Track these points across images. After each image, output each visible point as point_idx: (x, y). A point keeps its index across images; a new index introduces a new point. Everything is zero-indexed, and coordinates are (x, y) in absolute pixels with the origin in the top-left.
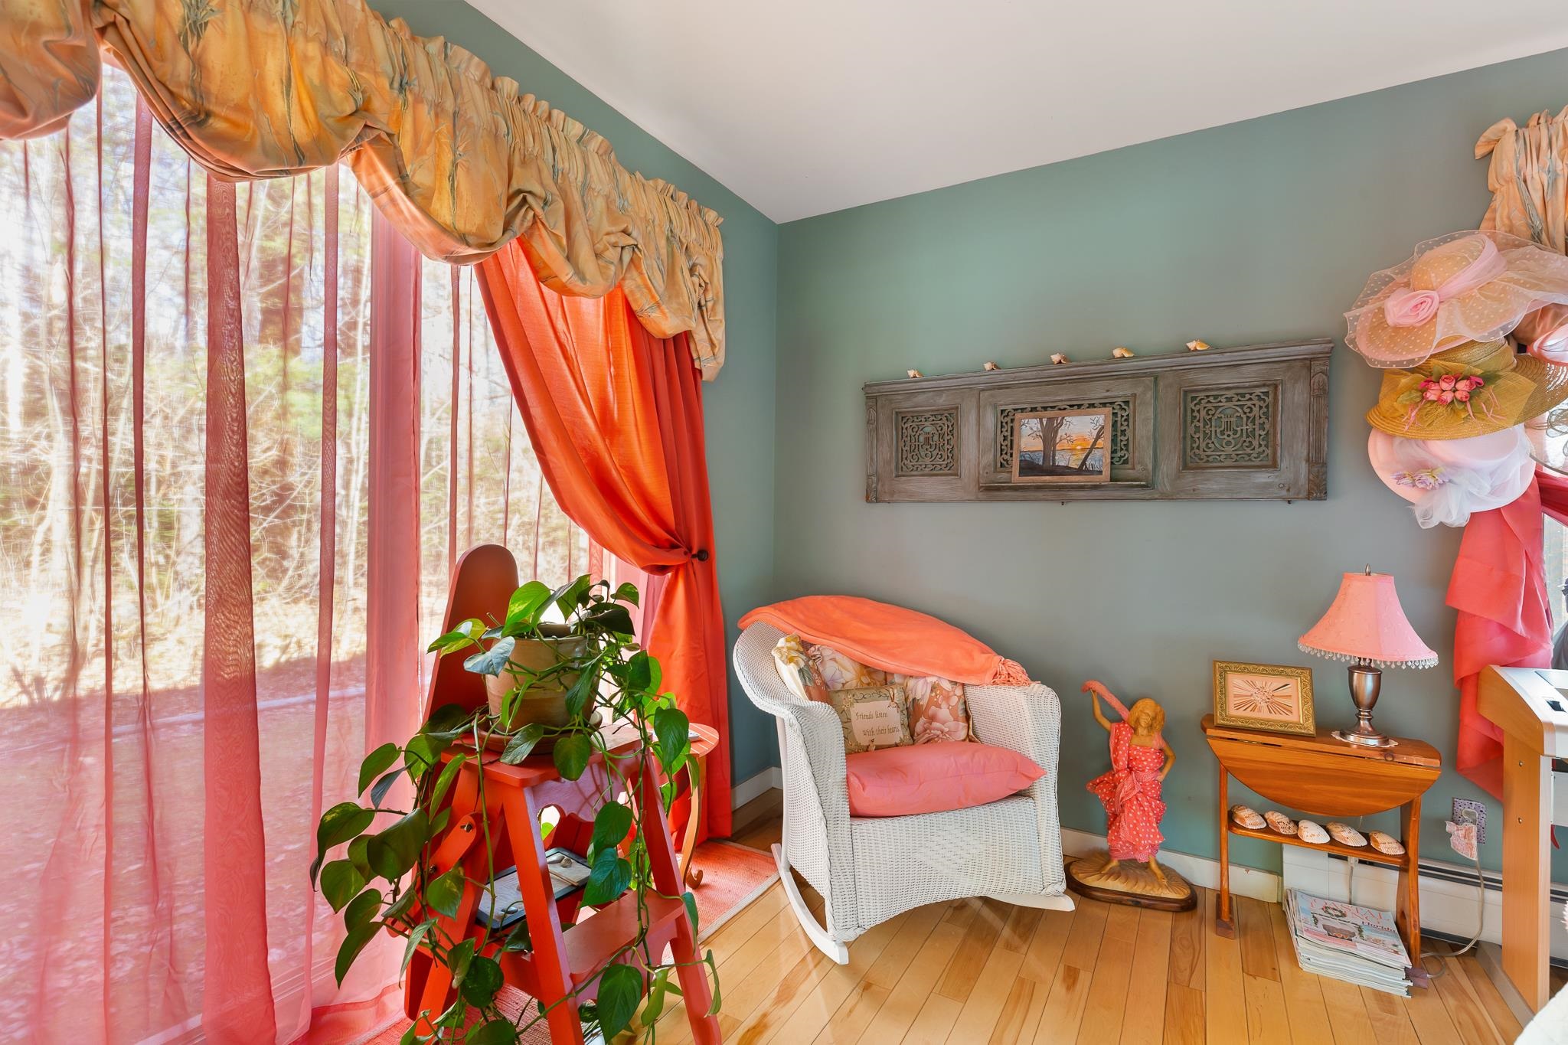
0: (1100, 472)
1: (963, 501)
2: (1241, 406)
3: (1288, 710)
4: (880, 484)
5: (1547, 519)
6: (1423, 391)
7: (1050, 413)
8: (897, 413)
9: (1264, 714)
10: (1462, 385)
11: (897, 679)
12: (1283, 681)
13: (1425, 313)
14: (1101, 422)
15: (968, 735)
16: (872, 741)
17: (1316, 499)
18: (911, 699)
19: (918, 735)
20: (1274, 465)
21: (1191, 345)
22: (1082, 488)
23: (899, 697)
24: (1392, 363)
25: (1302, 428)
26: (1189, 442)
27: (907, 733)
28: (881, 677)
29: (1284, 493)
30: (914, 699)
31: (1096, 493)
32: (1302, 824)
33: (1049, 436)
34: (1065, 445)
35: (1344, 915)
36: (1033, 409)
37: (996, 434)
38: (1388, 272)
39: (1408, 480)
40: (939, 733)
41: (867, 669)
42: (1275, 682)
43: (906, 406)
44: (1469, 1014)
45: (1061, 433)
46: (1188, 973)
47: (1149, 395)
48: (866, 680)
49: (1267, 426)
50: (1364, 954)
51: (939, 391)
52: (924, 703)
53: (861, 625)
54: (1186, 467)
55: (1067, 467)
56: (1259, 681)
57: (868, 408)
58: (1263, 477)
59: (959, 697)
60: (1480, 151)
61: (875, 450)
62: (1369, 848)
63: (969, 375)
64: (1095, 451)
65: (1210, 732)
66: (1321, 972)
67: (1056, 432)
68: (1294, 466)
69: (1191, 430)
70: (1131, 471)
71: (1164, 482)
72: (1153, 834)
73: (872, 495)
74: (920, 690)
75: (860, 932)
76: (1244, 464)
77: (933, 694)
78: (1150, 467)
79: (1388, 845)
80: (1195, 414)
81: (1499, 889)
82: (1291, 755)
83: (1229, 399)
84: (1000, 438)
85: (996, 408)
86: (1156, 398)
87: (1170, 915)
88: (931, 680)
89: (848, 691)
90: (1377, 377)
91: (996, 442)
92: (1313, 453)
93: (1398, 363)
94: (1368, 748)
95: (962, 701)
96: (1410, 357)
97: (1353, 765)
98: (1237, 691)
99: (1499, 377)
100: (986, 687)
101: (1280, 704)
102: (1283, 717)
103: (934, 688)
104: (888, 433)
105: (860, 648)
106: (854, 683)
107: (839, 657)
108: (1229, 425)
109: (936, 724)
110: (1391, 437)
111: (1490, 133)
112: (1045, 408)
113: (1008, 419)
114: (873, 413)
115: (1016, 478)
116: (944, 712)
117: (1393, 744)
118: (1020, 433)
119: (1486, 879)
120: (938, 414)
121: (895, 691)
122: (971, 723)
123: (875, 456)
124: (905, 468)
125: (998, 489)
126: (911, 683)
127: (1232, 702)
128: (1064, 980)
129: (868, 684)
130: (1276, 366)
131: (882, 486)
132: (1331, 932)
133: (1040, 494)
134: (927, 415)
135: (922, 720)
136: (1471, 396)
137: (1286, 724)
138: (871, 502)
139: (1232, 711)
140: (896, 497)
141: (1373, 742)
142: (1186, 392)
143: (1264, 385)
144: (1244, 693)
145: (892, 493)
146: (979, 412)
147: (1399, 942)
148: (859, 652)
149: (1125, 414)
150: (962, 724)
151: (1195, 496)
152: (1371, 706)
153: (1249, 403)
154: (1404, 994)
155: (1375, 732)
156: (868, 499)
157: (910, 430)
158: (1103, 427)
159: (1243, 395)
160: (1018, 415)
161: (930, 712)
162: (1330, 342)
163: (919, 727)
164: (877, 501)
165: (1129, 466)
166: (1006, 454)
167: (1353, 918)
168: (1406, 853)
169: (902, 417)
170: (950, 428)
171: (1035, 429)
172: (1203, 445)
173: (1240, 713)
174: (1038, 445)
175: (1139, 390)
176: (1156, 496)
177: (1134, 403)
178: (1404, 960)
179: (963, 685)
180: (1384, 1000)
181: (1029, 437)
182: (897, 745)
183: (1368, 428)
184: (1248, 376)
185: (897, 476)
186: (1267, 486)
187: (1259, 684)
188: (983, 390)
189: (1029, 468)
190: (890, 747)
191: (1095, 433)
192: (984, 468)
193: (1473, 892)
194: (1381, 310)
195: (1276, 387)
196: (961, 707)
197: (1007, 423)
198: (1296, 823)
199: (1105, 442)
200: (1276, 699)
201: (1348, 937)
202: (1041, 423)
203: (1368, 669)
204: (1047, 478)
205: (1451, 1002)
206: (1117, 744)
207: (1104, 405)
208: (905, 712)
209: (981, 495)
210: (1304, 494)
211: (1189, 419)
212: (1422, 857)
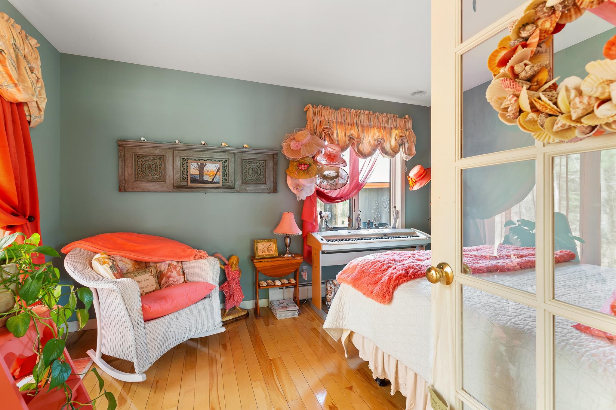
0: (219, 183)
1: (167, 192)
2: (258, 166)
3: (272, 251)
4: (126, 184)
5: (317, 198)
6: (299, 167)
7: (201, 162)
8: (135, 154)
9: (267, 253)
10: (306, 166)
11: (151, 264)
12: (271, 243)
13: (299, 148)
14: (219, 166)
15: (184, 281)
16: (144, 291)
17: (275, 193)
18: (159, 271)
19: (162, 285)
20: (265, 183)
21: (245, 146)
22: (212, 188)
23: (153, 270)
24: (293, 159)
25: (272, 173)
26: (244, 175)
27: (158, 285)
28: (144, 265)
29: (268, 191)
30: (160, 271)
31: (217, 190)
32: (275, 281)
33: (201, 169)
34: (207, 173)
35: (284, 303)
36: (196, 160)
37: (180, 167)
38: (289, 135)
39: (295, 189)
40: (172, 282)
41: (137, 262)
42: (268, 244)
43: (139, 152)
44: (309, 315)
45: (205, 169)
46: (254, 332)
47: (233, 159)
48: (137, 267)
49: (264, 172)
50: (290, 310)
51: (156, 148)
52: (165, 272)
53: (133, 244)
54: (243, 183)
55: (208, 181)
56: (265, 244)
57: (119, 151)
58: (263, 187)
59: (180, 267)
60: (305, 110)
61: (123, 169)
62: (289, 283)
63: (169, 143)
64: (217, 176)
65: (255, 261)
66: (282, 318)
67: (203, 168)
68: (270, 184)
69: (244, 171)
70: (228, 183)
71: (237, 187)
72: (242, 296)
73: (122, 189)
74: (163, 267)
75: (150, 366)
76: (258, 182)
77: (169, 268)
78: (234, 182)
79: (293, 281)
80: (246, 167)
81: (311, 285)
82: (274, 263)
83: (255, 163)
84: (182, 169)
85: (180, 157)
86: (235, 160)
87: (244, 320)
88: (167, 262)
89: (131, 273)
90: (288, 162)
91: (180, 170)
92: (274, 180)
93: (294, 159)
94: (289, 257)
95: (181, 268)
96: (296, 158)
97: (287, 262)
98: (260, 248)
99: (311, 165)
100: (191, 261)
101: (270, 250)
102: (271, 253)
103: (169, 265)
104: (130, 162)
105: (134, 254)
106: (132, 269)
107: (124, 259)
108: (254, 171)
109: (171, 279)
110: (292, 177)
111: (307, 106)
112: (199, 160)
113: (185, 162)
114: (122, 153)
115: (190, 184)
116: (174, 274)
117: (293, 255)
118: (190, 168)
119: (309, 284)
120: (155, 157)
121: (152, 269)
122: (185, 275)
123: (123, 172)
124: (139, 178)
125: (182, 188)
126: (159, 265)
127: (259, 251)
128: (223, 348)
129: (139, 268)
130: (265, 155)
131: (128, 185)
132: (283, 307)
133: (198, 190)
134: (150, 157)
135: (165, 278)
136: (307, 169)
137: (272, 255)
138: (122, 192)
139: (259, 254)
140: (135, 190)
141: (290, 255)
142: (243, 159)
143: (263, 160)
144: (262, 248)
145: (133, 188)
146: (173, 158)
147: (295, 304)
148: (134, 256)
149: (226, 165)
150: (182, 277)
151: (246, 192)
152: (289, 247)
153: (259, 165)
154: (298, 316)
155: (290, 253)
156: (120, 190)
157: (141, 162)
158: (219, 168)
159: (258, 162)
160: (189, 161)
161: (168, 275)
162: (278, 151)
163: (163, 282)
164: (125, 191)
165: (227, 181)
166: (185, 175)
167: (286, 303)
168: (296, 282)
169: (137, 156)
170: (161, 163)
171: (196, 167)
172: (248, 176)
173: (261, 254)
174: (197, 172)
175: (230, 158)
176: (235, 191)
177: (229, 161)
178: (297, 308)
179: (181, 262)
180: (294, 319)
181: (193, 169)
182: (154, 291)
183: (286, 175)
184: (259, 157)
185: (135, 181)
186: (264, 189)
187: (265, 245)
188: (175, 150)
189: (194, 180)
190: (151, 292)
191: (217, 170)
192: (176, 179)
193: (306, 287)
194: (290, 144)
195: (266, 161)
196: (181, 270)
197: (185, 163)
198: (274, 282)
199: (220, 173)
200: (269, 248)
201: (286, 307)
202: (198, 165)
203: (288, 237)
204: (201, 184)
205: (306, 314)
206: (228, 272)
207: (219, 161)
208: (156, 277)
209: (174, 190)
210: (272, 191)
211: (244, 168)
212: (300, 282)
